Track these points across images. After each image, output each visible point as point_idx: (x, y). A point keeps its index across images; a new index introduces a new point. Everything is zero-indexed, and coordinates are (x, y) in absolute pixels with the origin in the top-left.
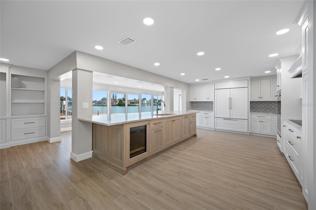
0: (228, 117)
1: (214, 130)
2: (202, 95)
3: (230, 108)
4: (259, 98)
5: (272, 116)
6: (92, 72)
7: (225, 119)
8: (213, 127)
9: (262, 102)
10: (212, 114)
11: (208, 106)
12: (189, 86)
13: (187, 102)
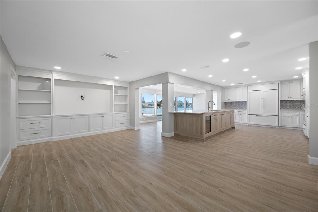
0: (260, 113)
1: (247, 125)
2: (236, 96)
3: (262, 107)
4: (289, 97)
5: (300, 112)
6: (173, 84)
7: (257, 115)
8: (247, 123)
9: (292, 101)
10: (245, 112)
11: (241, 105)
12: (223, 89)
13: (222, 102)
